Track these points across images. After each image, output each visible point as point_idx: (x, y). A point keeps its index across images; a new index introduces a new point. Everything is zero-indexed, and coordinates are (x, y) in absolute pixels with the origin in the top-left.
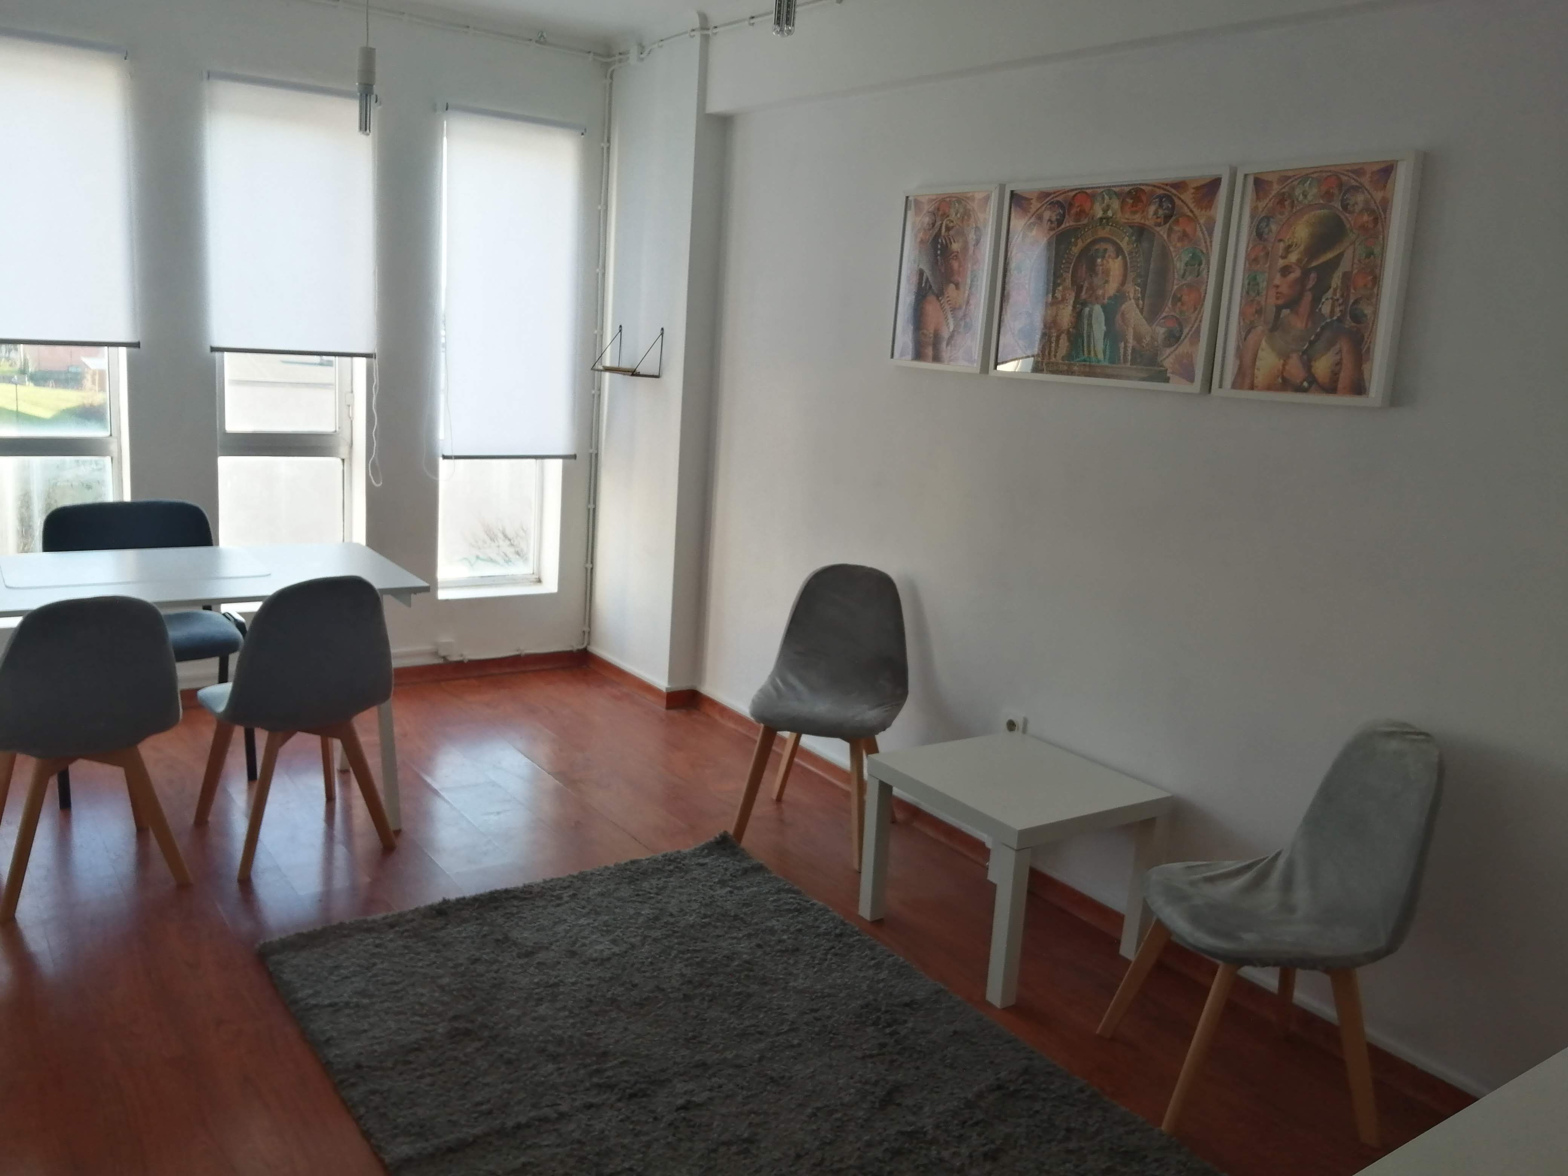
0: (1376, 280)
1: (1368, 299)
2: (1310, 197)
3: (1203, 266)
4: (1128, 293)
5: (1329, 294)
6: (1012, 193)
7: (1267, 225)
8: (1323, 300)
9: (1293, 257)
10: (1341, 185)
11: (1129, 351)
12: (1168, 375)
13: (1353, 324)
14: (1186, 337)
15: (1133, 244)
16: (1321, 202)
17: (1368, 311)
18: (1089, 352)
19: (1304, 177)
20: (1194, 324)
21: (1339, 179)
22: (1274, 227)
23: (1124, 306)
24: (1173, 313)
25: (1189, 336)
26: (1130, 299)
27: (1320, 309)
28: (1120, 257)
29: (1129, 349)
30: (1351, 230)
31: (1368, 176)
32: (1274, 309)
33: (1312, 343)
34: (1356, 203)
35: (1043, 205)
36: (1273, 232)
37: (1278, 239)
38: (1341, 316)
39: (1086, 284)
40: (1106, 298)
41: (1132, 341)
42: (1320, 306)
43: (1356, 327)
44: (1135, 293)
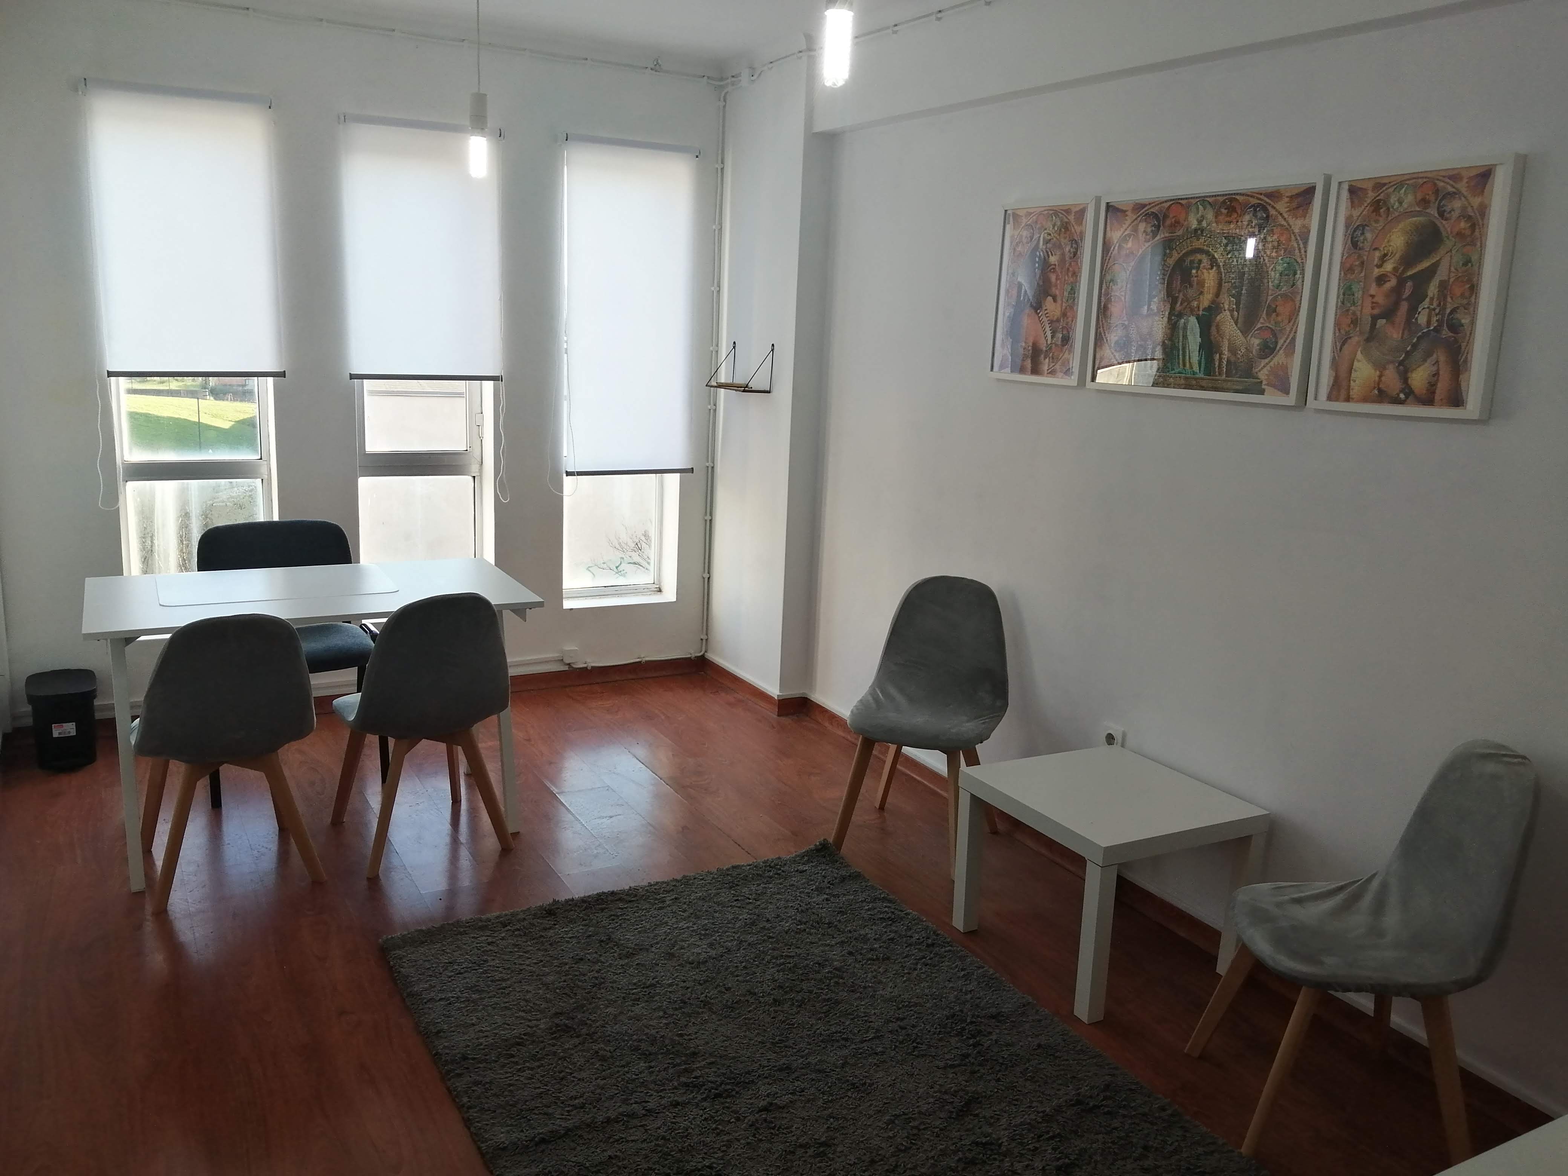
0: (1474, 289)
1: (1466, 309)
2: (1405, 205)
3: (1297, 276)
4: (1223, 304)
5: (1426, 303)
6: (1109, 206)
7: (1363, 234)
8: (1420, 310)
9: (1389, 267)
10: (1437, 191)
11: (1225, 363)
12: (1263, 387)
13: (1451, 334)
14: (1281, 348)
16: (1418, 209)
17: (1465, 321)
18: (1184, 365)
19: (1400, 183)
20: (1289, 335)
21: (1435, 184)
22: (1369, 235)
23: (1218, 318)
24: (1268, 325)
25: (1284, 347)
26: (1225, 310)
27: (1417, 319)
29: (1224, 361)
30: (1448, 238)
31: (1465, 181)
32: (1370, 319)
33: (1408, 354)
34: (1453, 210)
35: (1139, 216)
36: (1368, 240)
37: (1374, 247)
38: (1438, 326)
39: (1181, 296)
40: (1201, 309)
41: (1226, 353)
42: (1416, 316)
43: (1453, 337)
44: (1229, 305)
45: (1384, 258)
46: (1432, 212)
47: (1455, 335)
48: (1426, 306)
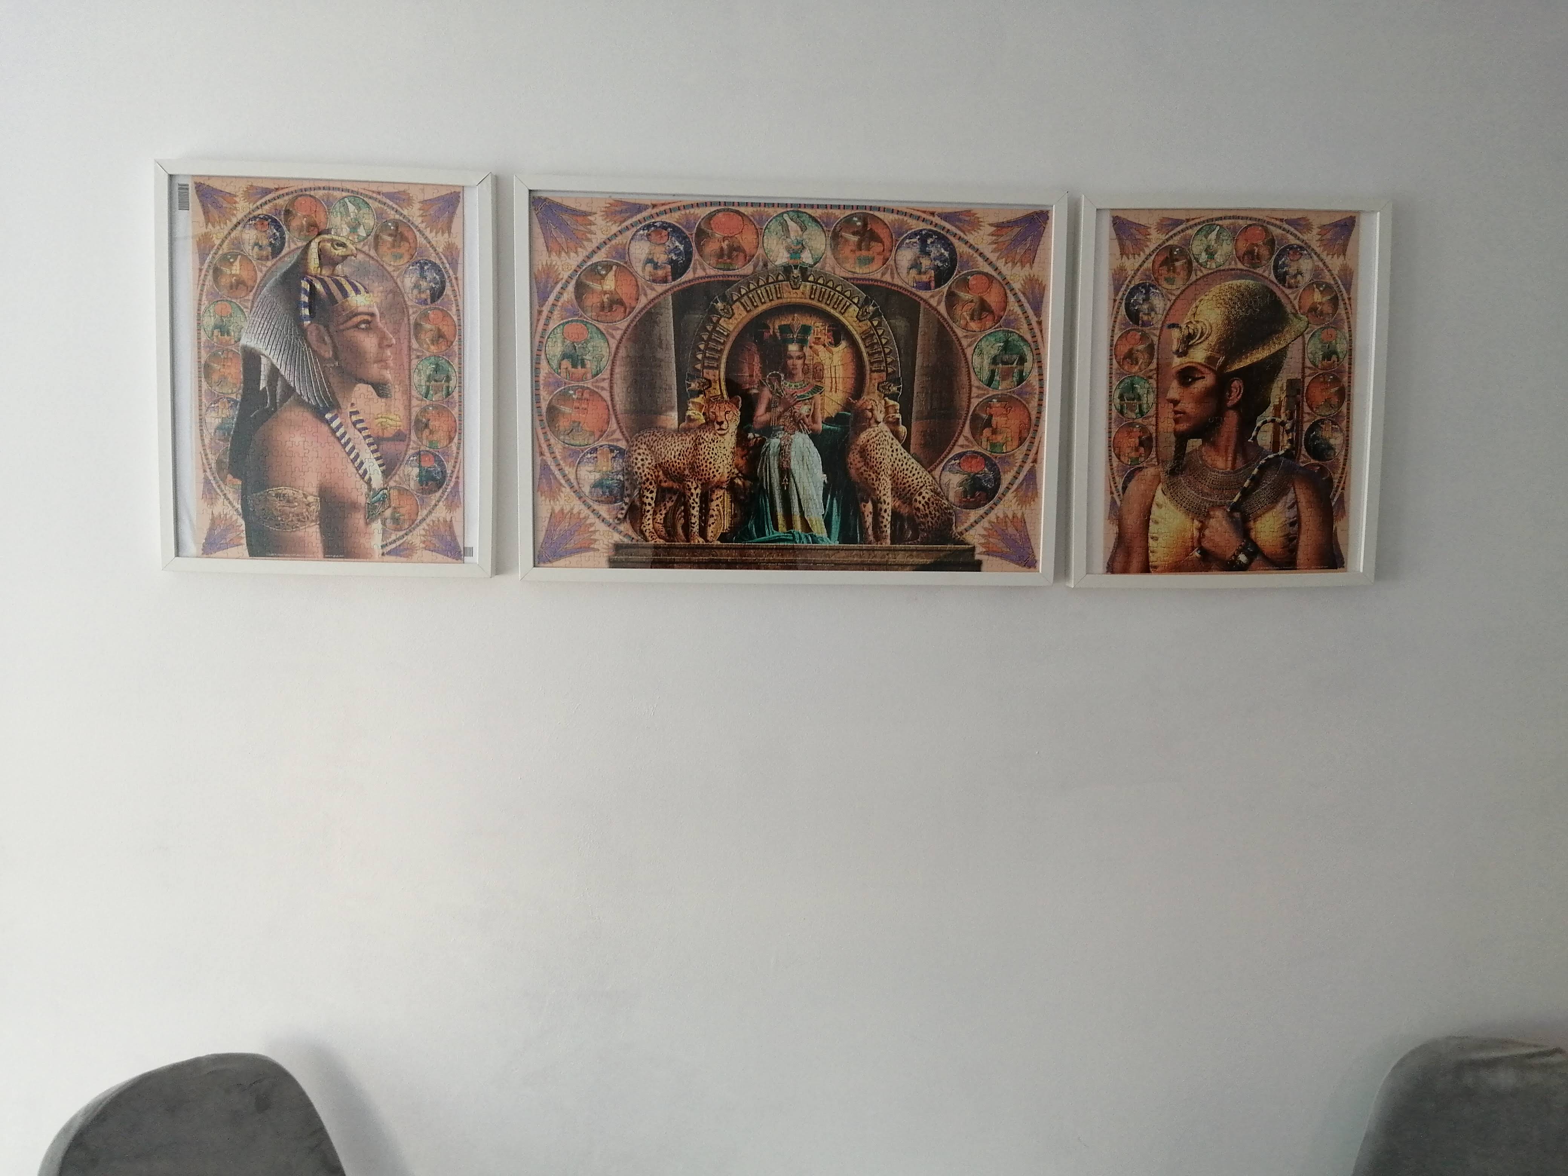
0: (1343, 393)
1: (1334, 423)
2: (1219, 258)
5: (1269, 414)
6: (534, 196)
7: (1146, 299)
8: (1259, 424)
9: (1199, 355)
10: (1271, 243)
11: (887, 518)
12: (977, 557)
13: (1313, 461)
14: (1008, 488)
15: (871, 320)
16: (1240, 266)
17: (1336, 441)
18: (789, 524)
19: (1206, 221)
20: (1021, 467)
21: (1266, 230)
22: (1158, 303)
23: (863, 436)
24: (976, 448)
25: (1015, 486)
26: (878, 423)
27: (1255, 438)
28: (843, 344)
29: (885, 515)
30: (1296, 316)
31: (1315, 231)
32: (1173, 439)
33: (1246, 493)
34: (1300, 273)
35: (627, 228)
36: (1157, 310)
37: (1168, 323)
38: (1292, 448)
39: (766, 394)
40: (820, 420)
41: (889, 500)
42: (1254, 434)
43: (1318, 465)
44: (887, 412)
45: (1188, 342)
46: (1266, 274)
47: (1321, 463)
48: (1268, 419)
